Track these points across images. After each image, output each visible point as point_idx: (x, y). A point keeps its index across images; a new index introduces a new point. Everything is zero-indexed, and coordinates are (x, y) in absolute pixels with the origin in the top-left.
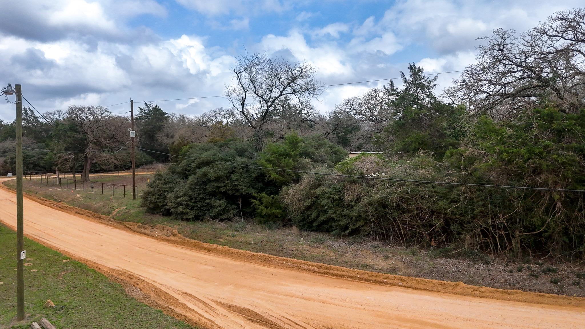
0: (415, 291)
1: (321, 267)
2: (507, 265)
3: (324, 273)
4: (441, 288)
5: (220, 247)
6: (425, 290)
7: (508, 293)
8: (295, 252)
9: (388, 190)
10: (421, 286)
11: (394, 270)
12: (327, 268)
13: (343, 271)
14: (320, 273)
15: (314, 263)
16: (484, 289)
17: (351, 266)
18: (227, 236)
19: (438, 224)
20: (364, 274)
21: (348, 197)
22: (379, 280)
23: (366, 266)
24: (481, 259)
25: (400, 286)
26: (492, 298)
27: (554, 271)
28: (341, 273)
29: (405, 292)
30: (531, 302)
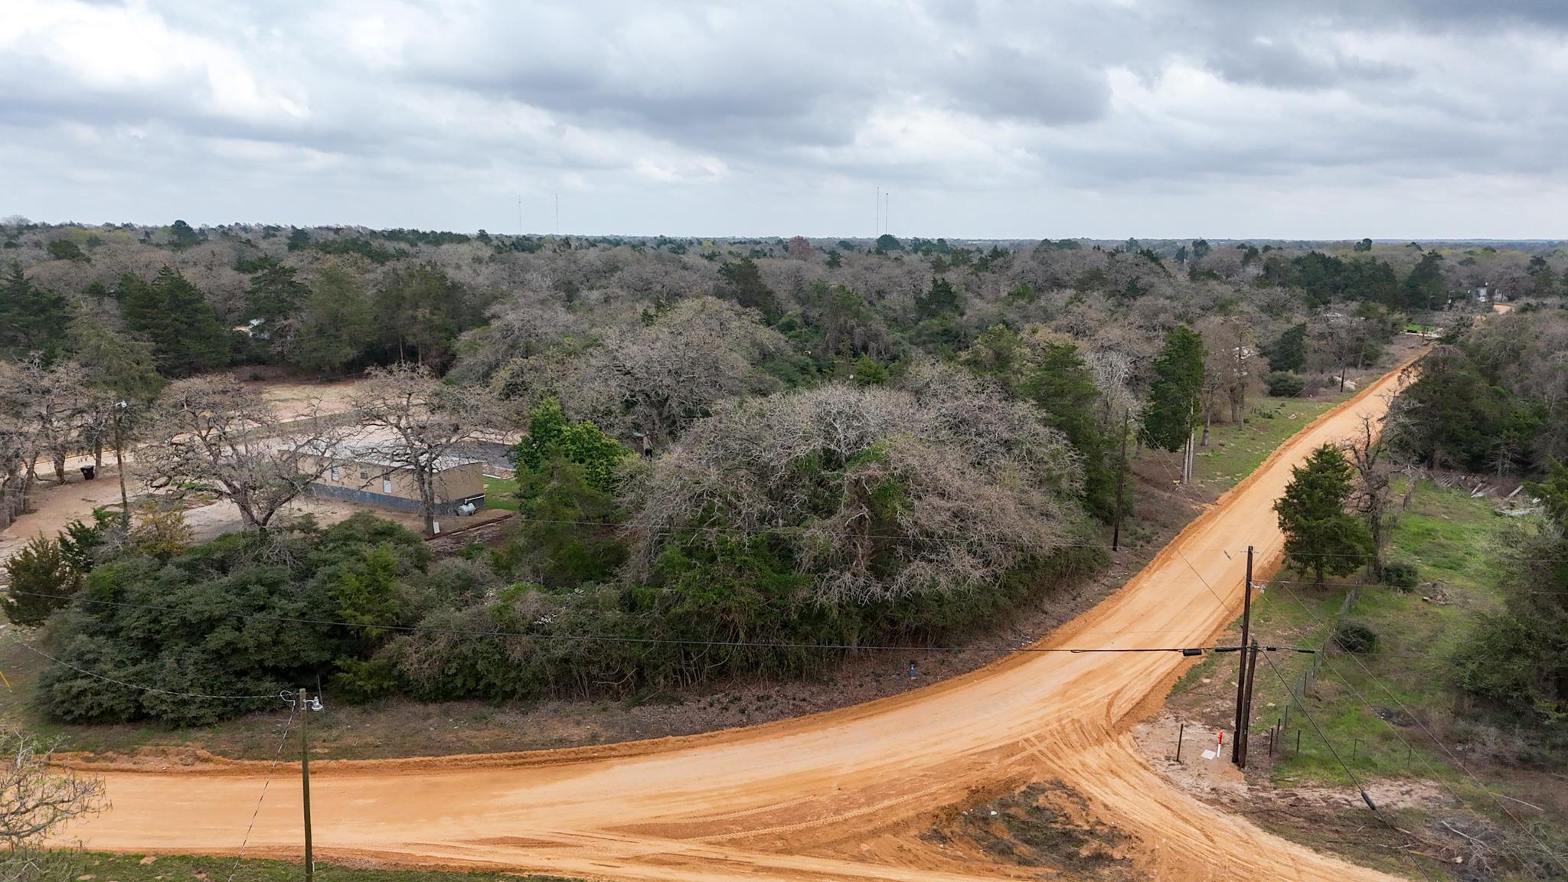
0: (632, 759)
1: (512, 758)
2: (699, 701)
3: (520, 764)
4: (653, 748)
5: (333, 763)
6: (640, 754)
7: (711, 736)
8: (460, 744)
9: (572, 642)
10: (634, 751)
11: (594, 739)
12: (521, 757)
13: (543, 756)
14: (515, 765)
15: (501, 755)
16: (692, 737)
17: (543, 745)
18: (324, 741)
19: (630, 673)
20: (569, 753)
21: (516, 654)
22: (589, 755)
23: (561, 742)
24: (674, 700)
25: (614, 757)
26: (701, 746)
27: (740, 699)
28: (542, 759)
29: (625, 763)
30: (730, 741)
